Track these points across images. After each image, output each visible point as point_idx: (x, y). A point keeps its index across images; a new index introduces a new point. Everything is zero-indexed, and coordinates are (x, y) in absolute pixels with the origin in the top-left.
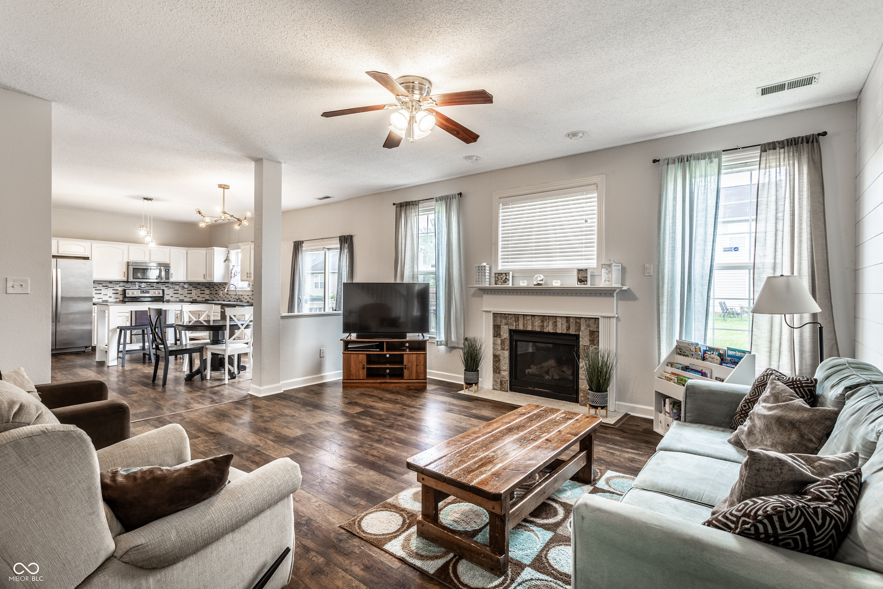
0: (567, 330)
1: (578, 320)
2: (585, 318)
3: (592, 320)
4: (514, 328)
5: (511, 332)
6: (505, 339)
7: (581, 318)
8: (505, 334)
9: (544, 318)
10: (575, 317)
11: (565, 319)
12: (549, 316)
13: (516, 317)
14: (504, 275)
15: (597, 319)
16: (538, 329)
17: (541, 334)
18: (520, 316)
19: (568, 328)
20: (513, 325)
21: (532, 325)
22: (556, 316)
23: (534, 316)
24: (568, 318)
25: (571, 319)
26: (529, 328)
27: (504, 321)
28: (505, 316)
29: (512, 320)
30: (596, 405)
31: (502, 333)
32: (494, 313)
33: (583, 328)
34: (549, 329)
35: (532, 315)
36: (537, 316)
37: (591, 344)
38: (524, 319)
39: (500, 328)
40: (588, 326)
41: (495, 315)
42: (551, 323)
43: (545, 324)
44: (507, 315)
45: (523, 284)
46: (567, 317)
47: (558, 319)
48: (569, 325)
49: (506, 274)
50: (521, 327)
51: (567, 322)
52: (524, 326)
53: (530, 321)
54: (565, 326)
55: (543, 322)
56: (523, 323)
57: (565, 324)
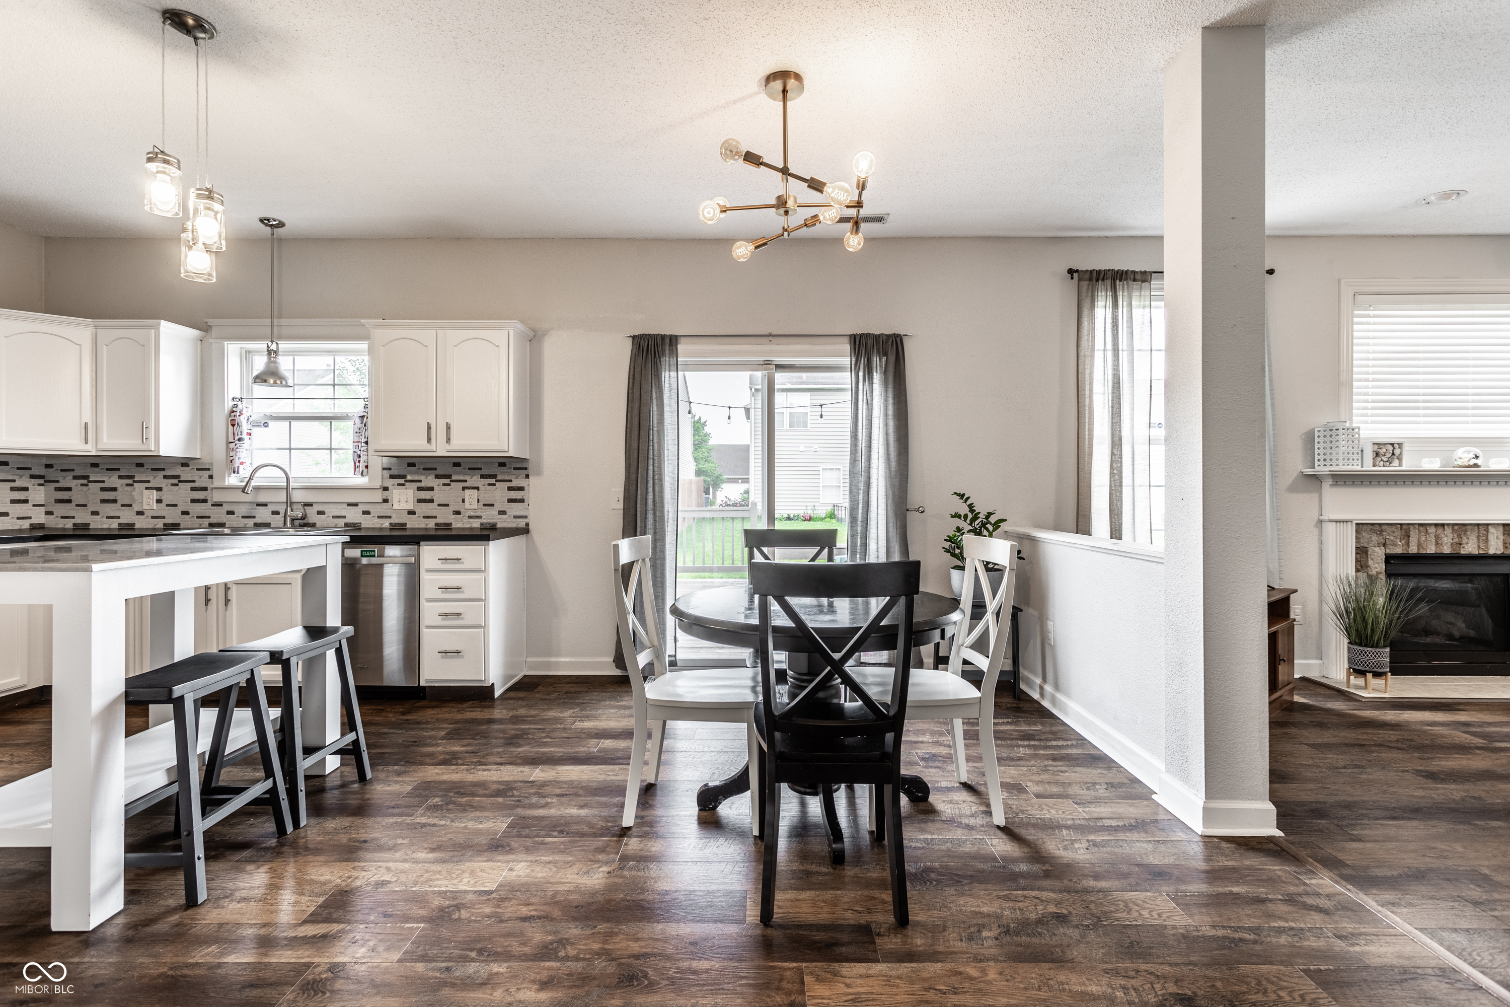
4: (1398, 550)
5: (1389, 559)
6: (1378, 573)
8: (1377, 565)
9: (1461, 528)
11: (1501, 528)
12: (1471, 524)
13: (1405, 529)
14: (1391, 448)
16: (1447, 550)
17: (1455, 558)
18: (1412, 528)
19: (1507, 545)
20: (1395, 545)
21: (1437, 543)
22: (1489, 525)
23: (1443, 525)
24: (1506, 527)
26: (1431, 549)
27: (1375, 538)
28: (1378, 528)
29: (1393, 537)
31: (1370, 562)
32: (1357, 524)
34: (1470, 547)
35: (1436, 525)
36: (1448, 524)
38: (1420, 532)
39: (1366, 553)
41: (1360, 526)
42: (1473, 537)
43: (1465, 540)
44: (1384, 527)
45: (1432, 464)
47: (1491, 529)
48: (1507, 539)
49: (1392, 445)
50: (1413, 549)
51: (1504, 534)
52: (1419, 545)
53: (1433, 535)
54: (1502, 541)
55: (1460, 536)
56: (1419, 541)
57: (1501, 537)
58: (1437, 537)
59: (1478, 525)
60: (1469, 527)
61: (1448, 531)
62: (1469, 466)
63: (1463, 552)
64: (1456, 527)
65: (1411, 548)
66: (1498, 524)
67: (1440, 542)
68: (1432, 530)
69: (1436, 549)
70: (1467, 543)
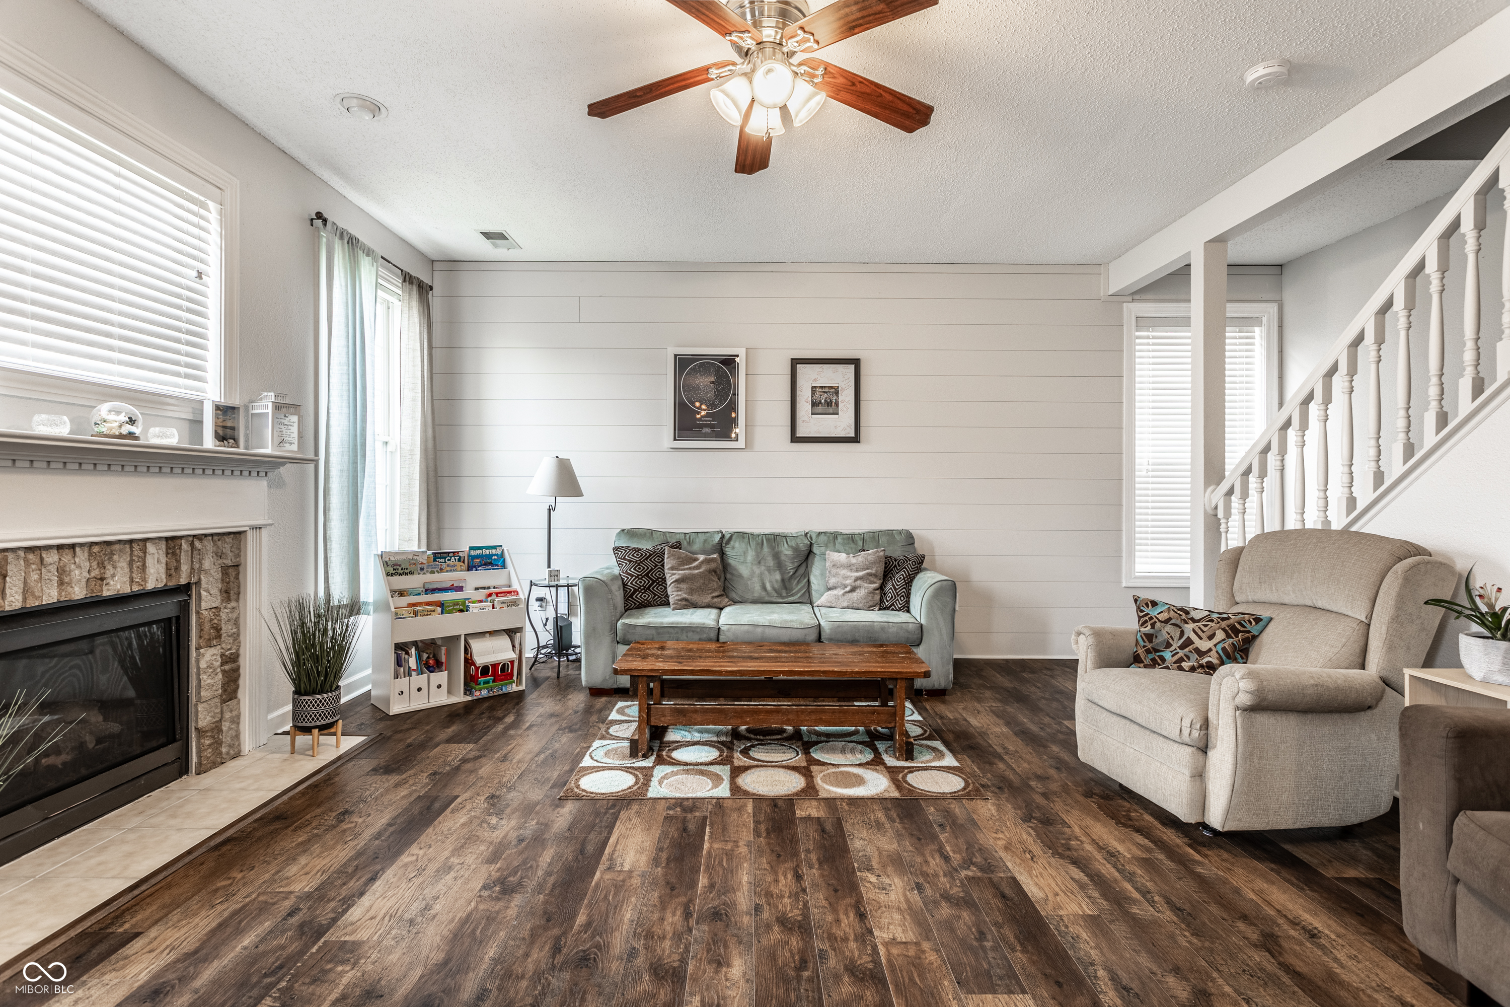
0: (169, 575)
1: (197, 544)
2: (212, 535)
3: (228, 539)
7: (206, 535)
9: (103, 550)
10: (194, 536)
11: (163, 545)
12: (119, 542)
15: (238, 535)
16: (78, 592)
17: (93, 604)
18: (11, 556)
19: (172, 570)
21: (61, 583)
22: (145, 540)
23: (73, 546)
24: (171, 543)
25: (183, 542)
26: (50, 595)
30: (308, 724)
33: (207, 564)
34: (119, 583)
35: (59, 547)
36: (82, 545)
37: (222, 601)
38: (27, 563)
40: (220, 555)
42: (122, 564)
43: (109, 571)
45: (49, 427)
46: (167, 539)
47: (151, 548)
48: (178, 561)
50: (14, 600)
51: (167, 554)
52: (26, 591)
53: (53, 569)
54: (164, 565)
55: (101, 565)
56: (25, 583)
57: (164, 559)
58: (62, 572)
59: (131, 541)
60: (117, 547)
61: (82, 555)
62: (121, 436)
63: (106, 593)
64: (96, 549)
65: (9, 598)
66: (160, 539)
67: (67, 579)
68: (51, 558)
69: (60, 594)
70: (113, 576)
